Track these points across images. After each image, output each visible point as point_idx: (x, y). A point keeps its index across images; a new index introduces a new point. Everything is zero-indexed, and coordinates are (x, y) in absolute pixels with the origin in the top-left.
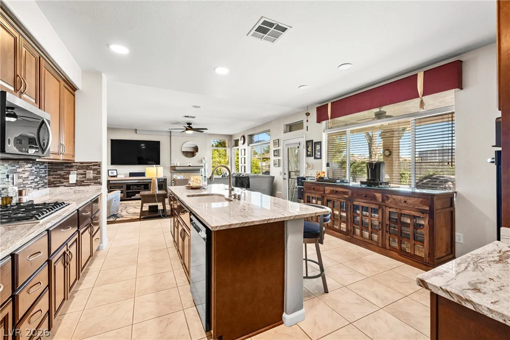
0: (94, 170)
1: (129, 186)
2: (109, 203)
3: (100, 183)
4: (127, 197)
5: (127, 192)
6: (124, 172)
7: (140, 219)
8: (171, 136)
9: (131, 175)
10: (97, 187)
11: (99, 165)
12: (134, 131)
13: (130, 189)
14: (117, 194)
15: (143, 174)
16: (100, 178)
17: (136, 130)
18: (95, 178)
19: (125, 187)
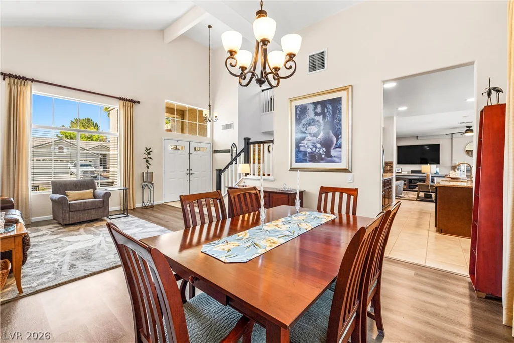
0: (389, 166)
1: (410, 181)
2: (396, 187)
3: (392, 172)
4: (409, 188)
5: (409, 185)
6: (406, 169)
7: (416, 201)
8: (452, 138)
9: (413, 172)
10: (391, 174)
11: (392, 163)
12: (416, 138)
13: (411, 183)
14: (401, 183)
15: (420, 172)
16: (392, 169)
17: (417, 137)
18: (390, 170)
19: (407, 181)
